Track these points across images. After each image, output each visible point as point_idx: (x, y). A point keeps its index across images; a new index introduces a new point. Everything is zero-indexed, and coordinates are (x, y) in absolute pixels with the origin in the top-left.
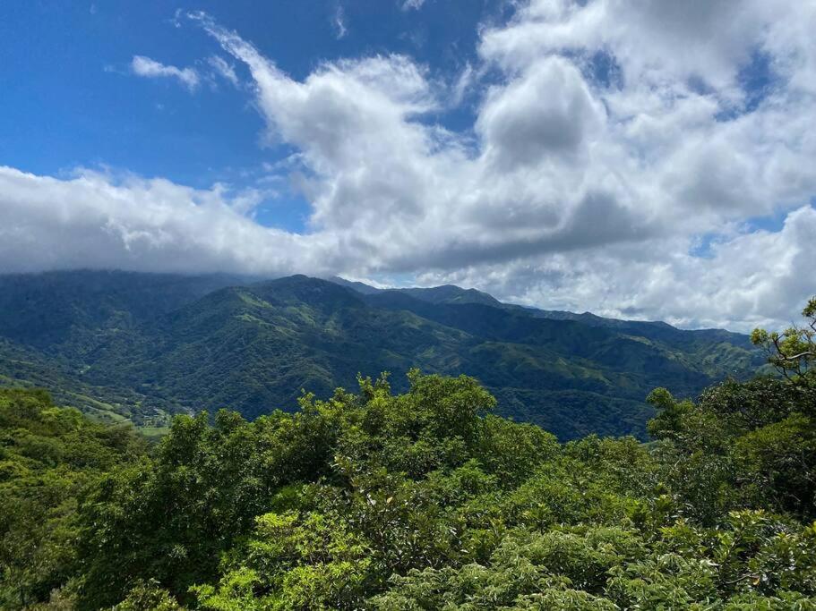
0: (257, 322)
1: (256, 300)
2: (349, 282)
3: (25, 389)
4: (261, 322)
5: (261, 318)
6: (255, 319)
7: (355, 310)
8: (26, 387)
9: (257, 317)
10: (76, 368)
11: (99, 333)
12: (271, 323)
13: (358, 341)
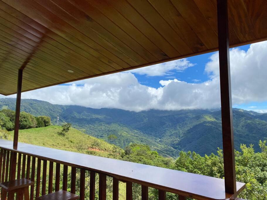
0: (212, 126)
1: (211, 118)
2: (247, 111)
3: (144, 145)
4: (213, 126)
5: (213, 125)
6: (211, 125)
7: (250, 122)
8: (144, 144)
9: (211, 124)
10: (156, 140)
11: (162, 129)
12: (217, 126)
13: (253, 134)
